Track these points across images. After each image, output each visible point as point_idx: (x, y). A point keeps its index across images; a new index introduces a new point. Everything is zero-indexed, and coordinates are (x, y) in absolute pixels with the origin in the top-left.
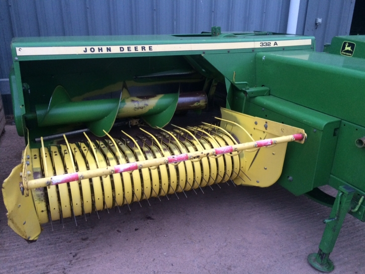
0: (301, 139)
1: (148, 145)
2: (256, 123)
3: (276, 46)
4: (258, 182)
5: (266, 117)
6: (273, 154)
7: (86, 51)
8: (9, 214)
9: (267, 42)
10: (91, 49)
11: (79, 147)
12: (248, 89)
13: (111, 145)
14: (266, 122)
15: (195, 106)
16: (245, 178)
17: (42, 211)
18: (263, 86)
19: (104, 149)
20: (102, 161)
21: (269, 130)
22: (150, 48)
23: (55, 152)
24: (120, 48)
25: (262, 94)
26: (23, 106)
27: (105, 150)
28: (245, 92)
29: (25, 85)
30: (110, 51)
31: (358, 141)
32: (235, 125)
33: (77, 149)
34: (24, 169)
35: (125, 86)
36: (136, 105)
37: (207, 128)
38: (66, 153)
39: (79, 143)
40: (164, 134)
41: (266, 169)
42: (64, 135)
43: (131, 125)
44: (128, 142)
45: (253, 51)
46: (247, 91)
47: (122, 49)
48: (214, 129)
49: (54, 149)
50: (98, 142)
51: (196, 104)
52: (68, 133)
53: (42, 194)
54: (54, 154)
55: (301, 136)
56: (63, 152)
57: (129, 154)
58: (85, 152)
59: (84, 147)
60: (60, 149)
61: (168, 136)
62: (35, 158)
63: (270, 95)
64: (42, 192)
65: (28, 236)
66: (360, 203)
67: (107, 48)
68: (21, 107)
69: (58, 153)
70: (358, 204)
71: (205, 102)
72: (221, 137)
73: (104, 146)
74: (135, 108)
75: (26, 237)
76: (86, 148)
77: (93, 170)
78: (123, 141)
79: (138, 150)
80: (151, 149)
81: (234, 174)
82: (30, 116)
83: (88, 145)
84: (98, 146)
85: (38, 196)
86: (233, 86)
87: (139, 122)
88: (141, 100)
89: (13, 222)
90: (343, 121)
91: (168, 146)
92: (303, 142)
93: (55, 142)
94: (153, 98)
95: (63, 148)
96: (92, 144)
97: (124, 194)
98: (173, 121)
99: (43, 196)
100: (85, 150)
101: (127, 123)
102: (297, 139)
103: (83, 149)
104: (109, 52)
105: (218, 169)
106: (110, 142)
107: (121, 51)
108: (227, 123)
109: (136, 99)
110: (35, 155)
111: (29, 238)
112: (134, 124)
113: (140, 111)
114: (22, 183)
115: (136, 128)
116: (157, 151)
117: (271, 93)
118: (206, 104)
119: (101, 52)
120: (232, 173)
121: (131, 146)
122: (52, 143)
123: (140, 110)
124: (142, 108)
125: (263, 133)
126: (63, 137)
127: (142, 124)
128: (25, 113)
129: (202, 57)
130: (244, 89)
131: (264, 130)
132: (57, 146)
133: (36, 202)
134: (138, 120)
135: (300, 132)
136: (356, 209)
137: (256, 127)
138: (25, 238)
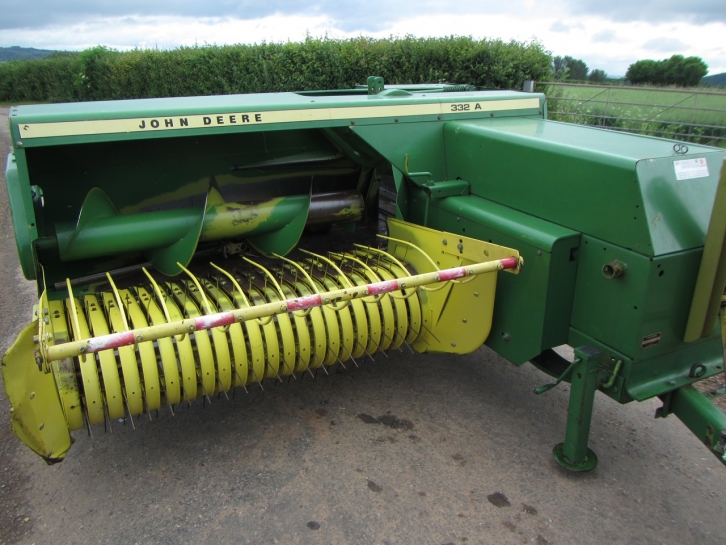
0: (514, 266)
1: (257, 286)
2: (445, 243)
3: (478, 110)
4: (454, 346)
5: (463, 232)
6: (476, 295)
7: (143, 126)
8: (15, 411)
9: (463, 104)
10: (152, 123)
11: (135, 295)
12: (433, 185)
13: (193, 289)
14: (461, 241)
15: (343, 216)
16: (431, 340)
17: (73, 407)
18: (458, 178)
19: (179, 297)
20: (176, 316)
21: (465, 254)
22: (257, 118)
23: (92, 305)
24: (205, 119)
25: (456, 192)
26: (33, 225)
27: (182, 298)
28: (427, 190)
29: (34, 188)
30: (186, 124)
31: (607, 269)
32: (412, 248)
33: (132, 299)
34: (40, 330)
35: (213, 184)
36: (235, 215)
37: (364, 254)
38: (113, 306)
39: (135, 288)
40: (288, 267)
41: (465, 322)
42: (108, 274)
43: (227, 254)
44: (224, 283)
45: (439, 118)
46: (431, 187)
47: (207, 121)
48: (376, 256)
49: (90, 299)
50: (169, 285)
51: (343, 212)
52: (116, 272)
53: (71, 377)
54: (90, 308)
55: (513, 261)
56: (107, 305)
57: (225, 303)
58: (146, 303)
59: (144, 295)
60: (100, 300)
61: (294, 270)
62: (57, 317)
63: (470, 194)
64: (71, 374)
65: (48, 452)
66: (615, 372)
67: (181, 120)
68: (30, 227)
69: (97, 306)
70: (612, 374)
71: (361, 207)
72: (388, 270)
73: (180, 291)
74: (235, 221)
75: (44, 452)
76: (148, 296)
77: (159, 326)
78: (214, 282)
79: (240, 295)
80: (263, 293)
81: (412, 333)
82: (46, 242)
83: (151, 291)
84: (169, 292)
85: (64, 380)
86: (406, 180)
87: (242, 247)
88: (243, 206)
89: (21, 426)
90: (585, 236)
91: (294, 288)
92: (517, 272)
93: (92, 288)
94: (265, 204)
95: (107, 297)
96: (158, 289)
97: (217, 373)
98: (302, 243)
99: (73, 380)
100: (146, 299)
101: (220, 250)
102: (506, 266)
103: (143, 298)
104: (184, 127)
105: (382, 325)
106: (190, 284)
107: (205, 123)
108: (397, 244)
109: (234, 205)
110: (56, 312)
111: (50, 454)
112: (234, 252)
113: (244, 227)
114: (39, 351)
115: (236, 257)
116: (274, 297)
117: (472, 191)
118: (362, 212)
119: (169, 127)
120: (408, 332)
121: (228, 289)
122: (86, 290)
123: (244, 224)
124: (247, 221)
125: (456, 259)
126: (106, 278)
127: (248, 250)
128: (36, 237)
129: (351, 131)
130: (424, 185)
131: (458, 254)
132: (95, 295)
133: (60, 392)
134: (241, 244)
135: (512, 254)
136: (610, 383)
137: (445, 249)
138: (42, 454)
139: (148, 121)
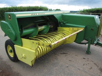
139: (32, 14)
